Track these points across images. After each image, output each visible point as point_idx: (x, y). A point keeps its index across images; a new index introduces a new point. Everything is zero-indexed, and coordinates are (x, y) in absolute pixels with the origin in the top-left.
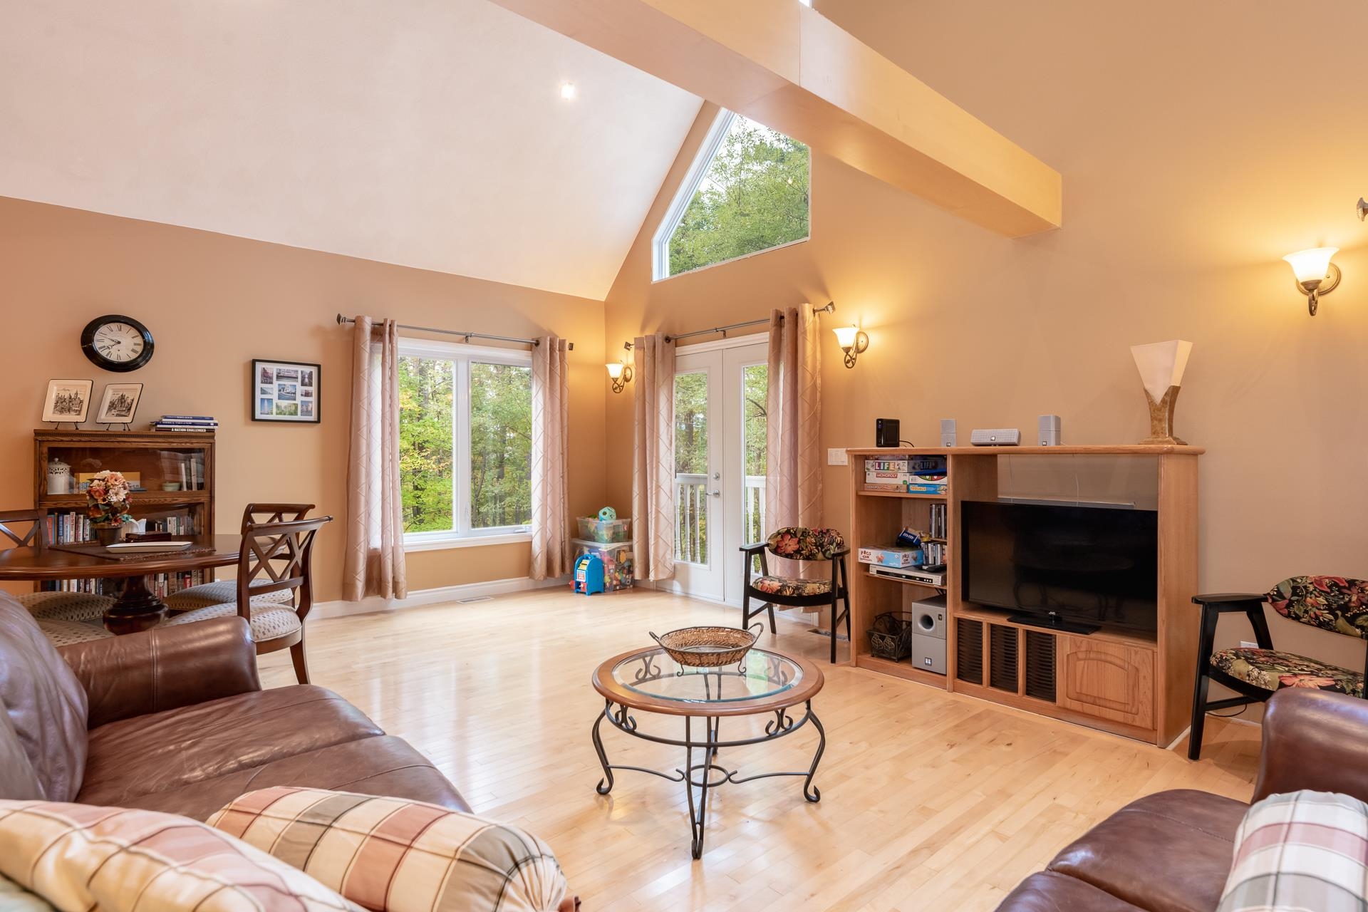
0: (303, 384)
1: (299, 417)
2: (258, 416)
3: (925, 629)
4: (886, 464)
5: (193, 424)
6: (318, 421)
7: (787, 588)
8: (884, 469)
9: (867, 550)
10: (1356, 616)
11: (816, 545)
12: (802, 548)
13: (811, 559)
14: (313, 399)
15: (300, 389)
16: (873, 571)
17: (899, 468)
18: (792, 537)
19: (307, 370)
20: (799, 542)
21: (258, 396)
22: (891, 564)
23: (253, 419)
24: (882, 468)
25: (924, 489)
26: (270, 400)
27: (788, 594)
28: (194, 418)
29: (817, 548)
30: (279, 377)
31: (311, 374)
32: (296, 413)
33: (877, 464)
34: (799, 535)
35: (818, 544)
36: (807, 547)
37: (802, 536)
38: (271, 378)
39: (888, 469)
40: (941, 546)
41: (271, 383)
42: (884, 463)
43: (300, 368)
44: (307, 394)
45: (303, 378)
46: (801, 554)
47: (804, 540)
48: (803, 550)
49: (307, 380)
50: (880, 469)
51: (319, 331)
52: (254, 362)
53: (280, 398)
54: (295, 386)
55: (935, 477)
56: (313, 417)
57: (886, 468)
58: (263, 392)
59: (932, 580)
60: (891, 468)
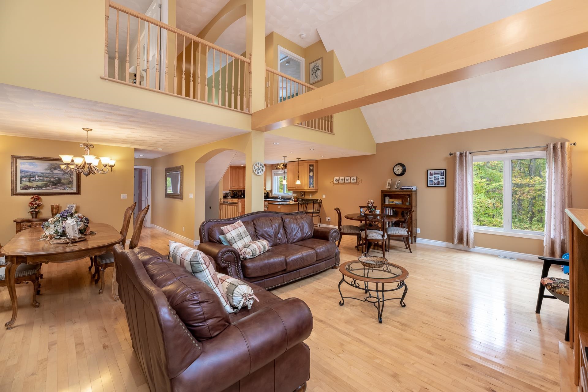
0: (441, 175)
1: (440, 185)
2: (429, 185)
5: (408, 188)
6: (446, 186)
14: (444, 180)
15: (440, 177)
19: (442, 171)
21: (429, 180)
23: (428, 186)
26: (432, 181)
28: (408, 187)
30: (434, 174)
31: (443, 172)
32: (439, 184)
38: (432, 174)
41: (432, 176)
43: (440, 171)
44: (443, 178)
45: (441, 174)
49: (442, 174)
51: (446, 159)
52: (428, 170)
53: (435, 180)
54: (439, 176)
56: (444, 185)
58: (430, 179)
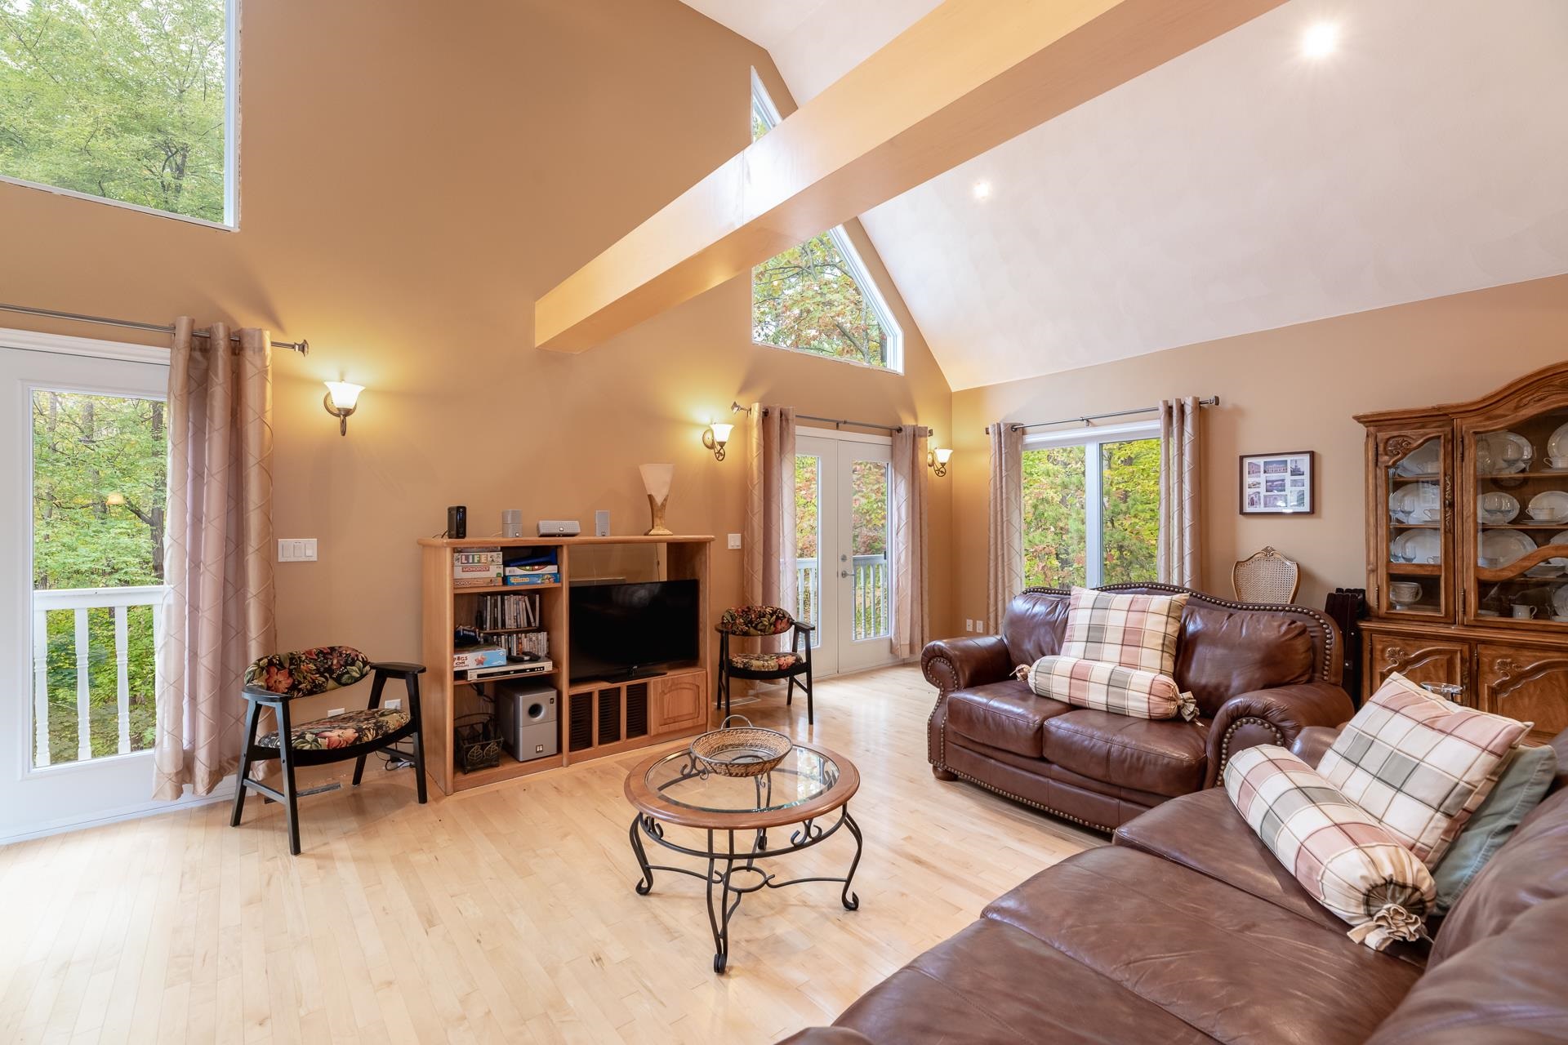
3: (538, 718)
4: (476, 557)
7: (367, 731)
8: (473, 562)
9: (461, 656)
10: (757, 625)
11: (318, 671)
12: (298, 681)
13: (316, 693)
16: (472, 677)
17: (493, 560)
18: (279, 670)
20: (291, 674)
22: (495, 664)
24: (471, 561)
25: (526, 580)
27: (370, 738)
29: (322, 675)
33: (464, 557)
34: (287, 665)
35: (322, 669)
36: (305, 678)
37: (291, 664)
39: (479, 562)
40: (517, 636)
42: (473, 556)
46: (299, 690)
47: (298, 669)
48: (300, 683)
50: (468, 563)
55: (536, 567)
57: (476, 561)
59: (543, 668)
60: (483, 560)
